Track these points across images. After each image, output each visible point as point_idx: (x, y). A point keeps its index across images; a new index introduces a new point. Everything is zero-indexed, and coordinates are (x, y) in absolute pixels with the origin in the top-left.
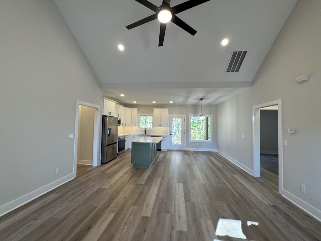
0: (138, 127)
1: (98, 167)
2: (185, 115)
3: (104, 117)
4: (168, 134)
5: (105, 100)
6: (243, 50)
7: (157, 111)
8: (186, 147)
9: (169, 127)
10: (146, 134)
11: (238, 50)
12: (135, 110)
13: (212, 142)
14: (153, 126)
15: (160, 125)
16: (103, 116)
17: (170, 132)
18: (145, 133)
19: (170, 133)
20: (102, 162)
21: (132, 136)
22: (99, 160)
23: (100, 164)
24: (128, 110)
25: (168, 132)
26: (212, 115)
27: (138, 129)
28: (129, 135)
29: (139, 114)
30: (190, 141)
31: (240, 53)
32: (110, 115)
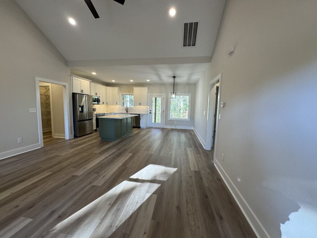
0: (120, 106)
1: (70, 139)
2: (165, 94)
3: (74, 95)
4: (148, 113)
5: (74, 78)
6: (193, 21)
7: (136, 90)
8: (165, 125)
9: (150, 106)
11: (188, 21)
12: (116, 89)
13: (189, 120)
14: (134, 105)
15: (140, 104)
16: (73, 93)
18: (127, 112)
19: (150, 112)
20: (76, 136)
22: (71, 134)
23: (73, 138)
24: (110, 89)
25: (149, 111)
26: (191, 94)
28: (111, 113)
29: (121, 94)
30: (168, 120)
31: (191, 24)
32: (83, 93)
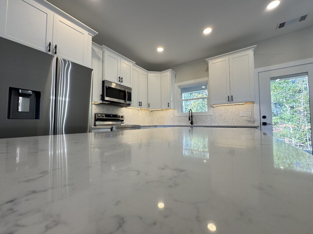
4: (258, 124)
10: (194, 124)
14: (210, 106)
15: (230, 99)
18: (192, 123)
19: (264, 120)
24: (153, 76)
25: (257, 117)
27: (177, 114)
29: (176, 85)
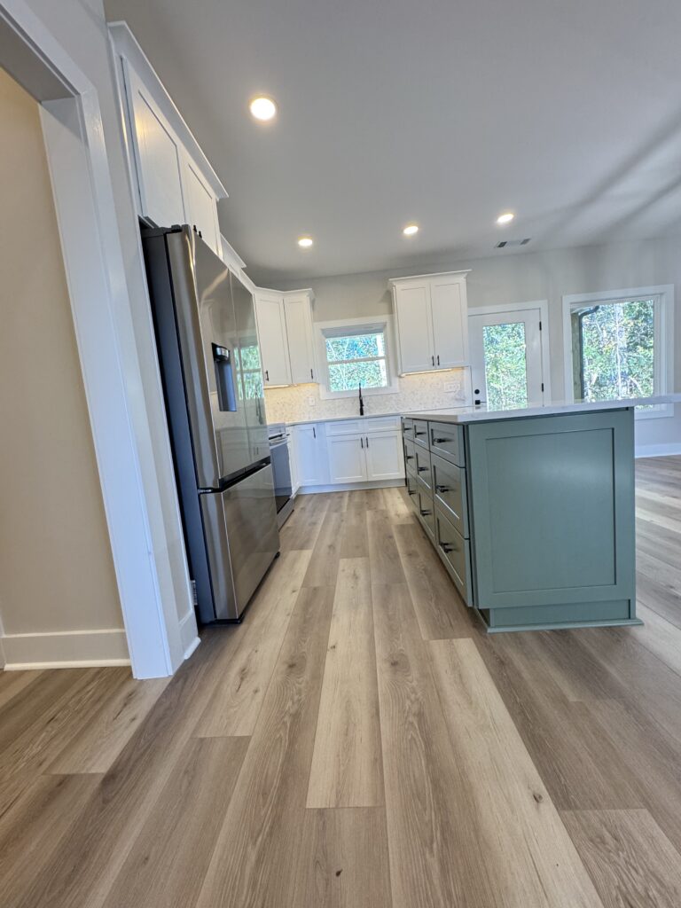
0: (322, 389)
2: (543, 304)
9: (471, 366)
10: (366, 414)
13: (672, 414)
14: (393, 375)
15: (436, 361)
17: (477, 392)
18: (362, 414)
19: (477, 397)
20: (208, 618)
21: (311, 427)
23: (197, 641)
25: (468, 393)
26: (670, 288)
27: (323, 394)
28: (294, 425)
29: (319, 327)
